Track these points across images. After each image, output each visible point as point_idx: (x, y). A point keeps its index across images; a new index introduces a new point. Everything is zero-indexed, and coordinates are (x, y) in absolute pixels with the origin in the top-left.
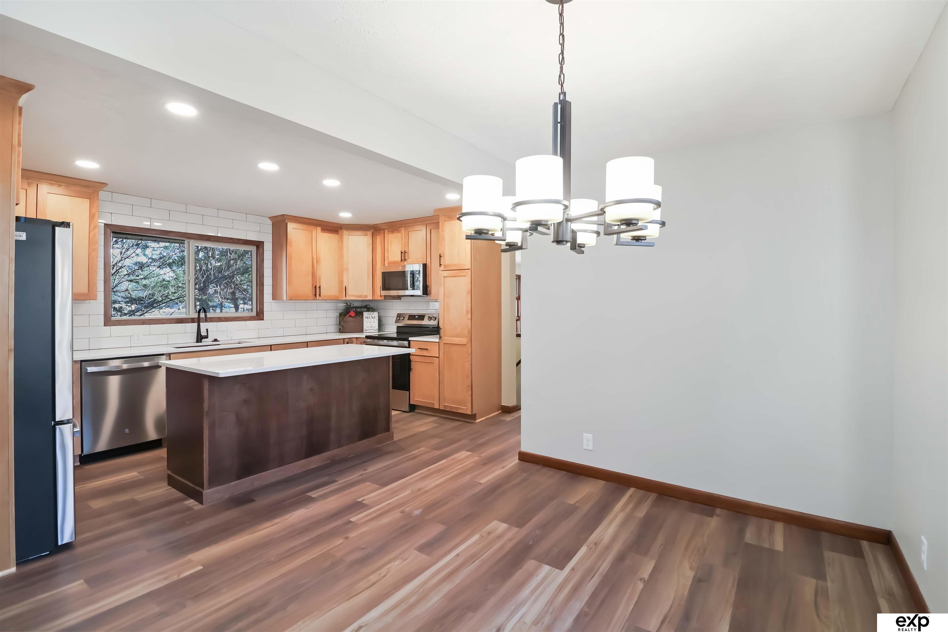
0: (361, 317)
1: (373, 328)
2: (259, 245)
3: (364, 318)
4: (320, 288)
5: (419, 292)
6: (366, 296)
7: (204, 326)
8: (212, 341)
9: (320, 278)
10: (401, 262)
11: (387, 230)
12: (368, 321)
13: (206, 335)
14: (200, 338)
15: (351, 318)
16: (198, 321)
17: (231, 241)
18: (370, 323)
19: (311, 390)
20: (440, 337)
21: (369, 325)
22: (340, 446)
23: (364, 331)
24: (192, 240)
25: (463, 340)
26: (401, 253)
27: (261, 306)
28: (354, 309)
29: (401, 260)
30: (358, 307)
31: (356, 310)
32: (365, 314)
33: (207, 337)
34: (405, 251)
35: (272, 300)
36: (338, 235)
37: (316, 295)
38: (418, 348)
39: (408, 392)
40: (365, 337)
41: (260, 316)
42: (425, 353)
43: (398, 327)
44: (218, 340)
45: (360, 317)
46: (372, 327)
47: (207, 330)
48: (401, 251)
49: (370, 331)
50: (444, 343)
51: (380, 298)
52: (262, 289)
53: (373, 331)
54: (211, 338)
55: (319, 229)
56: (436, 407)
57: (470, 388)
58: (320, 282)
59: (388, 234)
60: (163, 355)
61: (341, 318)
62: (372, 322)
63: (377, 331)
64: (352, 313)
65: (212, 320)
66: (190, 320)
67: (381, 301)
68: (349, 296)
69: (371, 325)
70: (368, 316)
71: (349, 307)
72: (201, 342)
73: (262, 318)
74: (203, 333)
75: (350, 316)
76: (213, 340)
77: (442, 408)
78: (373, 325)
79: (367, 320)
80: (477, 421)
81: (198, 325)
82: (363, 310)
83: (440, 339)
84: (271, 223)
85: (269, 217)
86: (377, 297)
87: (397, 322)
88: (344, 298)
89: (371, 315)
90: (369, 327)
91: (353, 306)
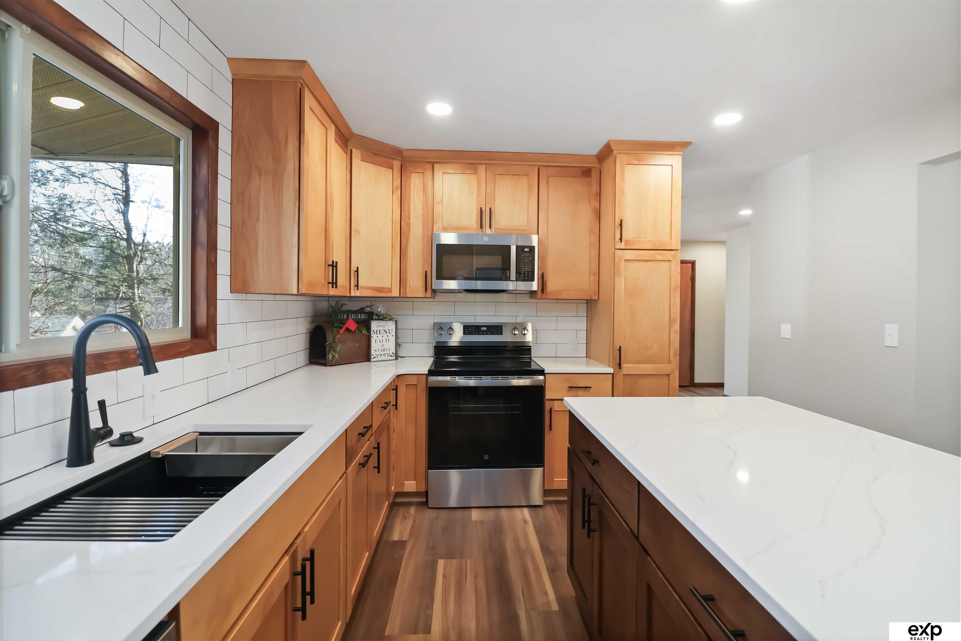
0: (367, 332)
1: (386, 352)
2: (208, 128)
3: (373, 333)
4: (336, 267)
5: (534, 286)
7: (95, 385)
10: (481, 227)
11: (442, 165)
12: (378, 339)
13: (102, 425)
15: (348, 335)
16: (80, 368)
18: (382, 343)
21: (380, 346)
23: (372, 360)
27: (212, 310)
29: (481, 224)
32: (375, 325)
34: (489, 209)
35: (231, 293)
37: (330, 283)
39: (541, 468)
41: (208, 338)
46: (384, 350)
47: (104, 402)
48: (480, 208)
49: (380, 358)
50: (624, 375)
53: (385, 358)
55: (333, 128)
59: (443, 173)
62: (385, 342)
63: (394, 358)
64: (351, 325)
68: (361, 288)
69: (383, 345)
70: (378, 329)
71: (339, 310)
72: (90, 460)
73: (213, 343)
75: (348, 330)
78: (387, 345)
79: (375, 335)
81: (77, 386)
82: (359, 317)
83: (616, 368)
85: (229, 60)
86: (414, 293)
89: (384, 327)
90: (380, 350)
91: (344, 308)
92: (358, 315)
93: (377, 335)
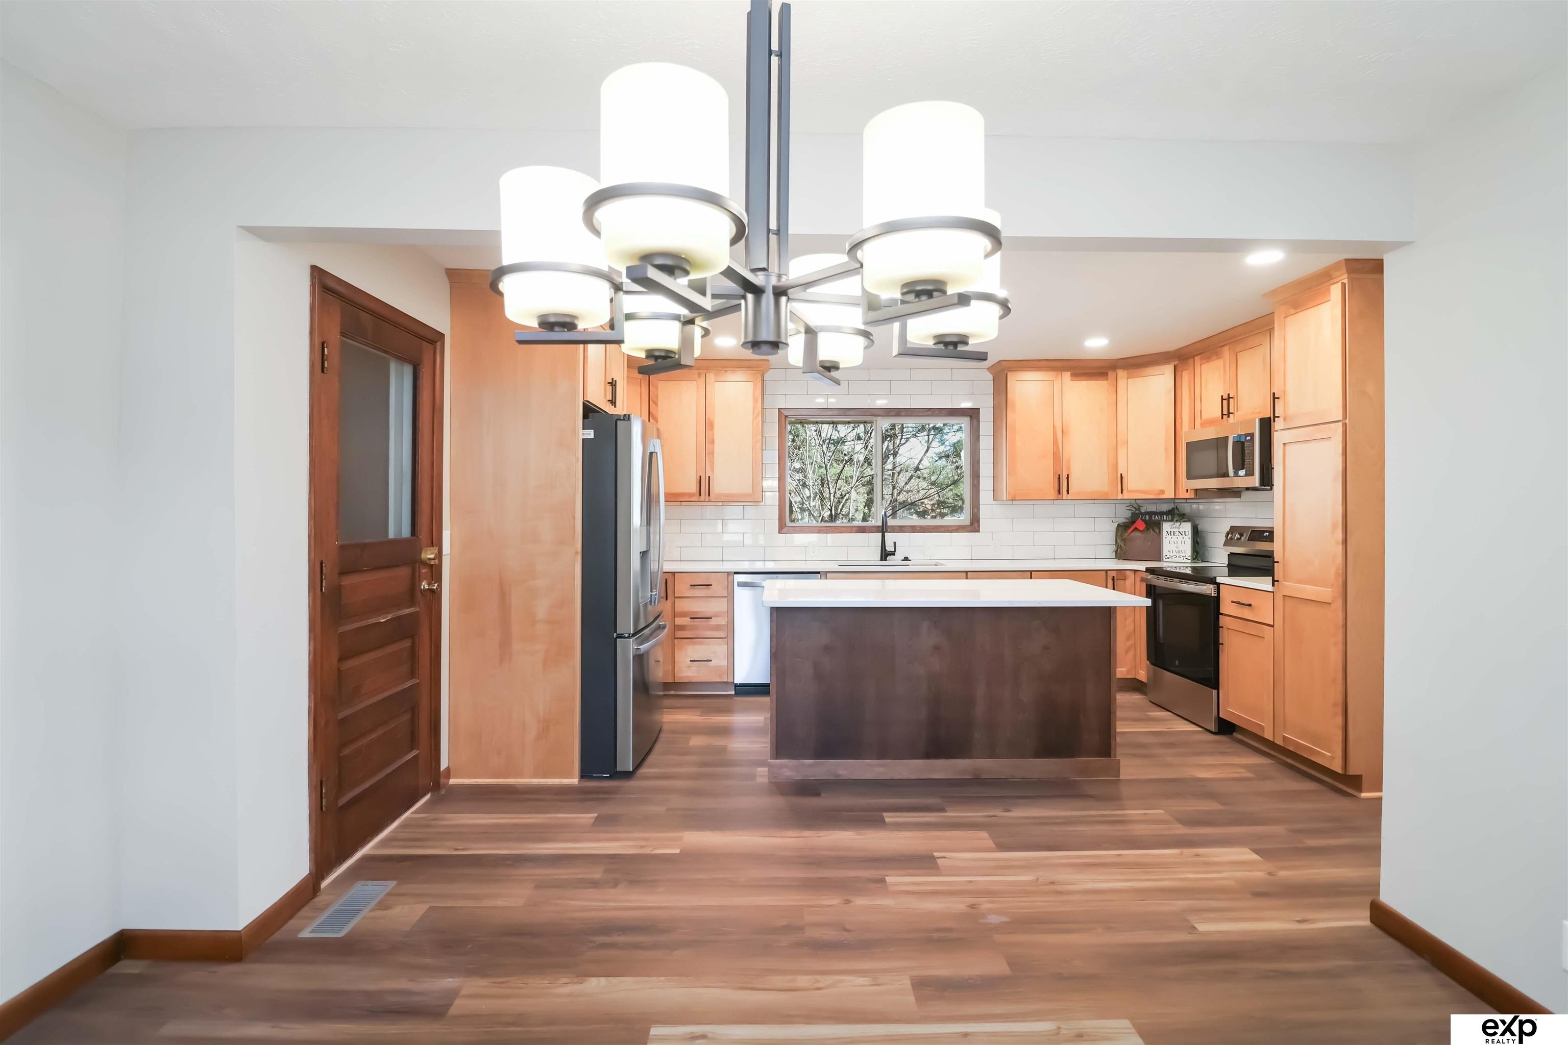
0: (1158, 532)
1: (1181, 554)
2: (973, 414)
3: (1165, 533)
4: (1068, 478)
5: (1255, 481)
6: (1162, 492)
7: (890, 537)
8: (902, 560)
9: (1069, 461)
10: (1222, 418)
11: (1199, 357)
12: (1171, 540)
13: (893, 550)
14: (885, 555)
15: (1137, 534)
16: (883, 529)
17: (929, 413)
18: (1176, 545)
19: (937, 648)
20: (1274, 581)
21: (1173, 547)
22: (992, 756)
23: (1164, 560)
24: (880, 418)
25: (1326, 593)
26: (1222, 399)
27: (976, 510)
28: (1147, 517)
29: (1223, 415)
30: (1155, 513)
31: (1150, 517)
32: (1166, 527)
33: (893, 553)
34: (1229, 395)
35: (994, 500)
36: (1107, 380)
37: (1059, 492)
38: (1232, 602)
39: (1215, 692)
40: (1145, 570)
41: (974, 525)
42: (1246, 613)
43: (1231, 555)
44: (910, 559)
45: (1156, 532)
46: (1179, 552)
47: (895, 543)
48: (1222, 396)
49: (1175, 560)
50: (1284, 596)
51: (1187, 496)
52: (976, 483)
53: (1181, 560)
54: (899, 555)
55: (1067, 375)
56: (1268, 735)
57: (1340, 709)
58: (1069, 468)
59: (1201, 365)
60: (818, 573)
61: (1120, 533)
62: (1179, 543)
63: (1190, 561)
64: (1140, 525)
65: (901, 529)
66: (874, 529)
67: (1188, 501)
68: (1128, 491)
69: (1177, 547)
70: (1172, 530)
71: (1137, 512)
72: (886, 560)
73: (977, 528)
74: (889, 548)
75: (1136, 529)
76: (903, 558)
77: (1279, 742)
78: (1182, 547)
79: (1168, 536)
80: (1364, 795)
81: (882, 536)
82: (1165, 519)
83: (1273, 585)
84: (990, 377)
85: (987, 369)
86: (1182, 494)
87: (1227, 543)
88: (1120, 496)
89: (1179, 528)
90: (1174, 552)
91: (1143, 510)
92: (1163, 517)
93: (1171, 537)
